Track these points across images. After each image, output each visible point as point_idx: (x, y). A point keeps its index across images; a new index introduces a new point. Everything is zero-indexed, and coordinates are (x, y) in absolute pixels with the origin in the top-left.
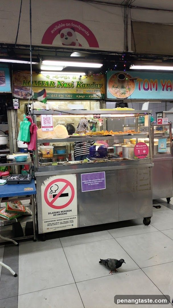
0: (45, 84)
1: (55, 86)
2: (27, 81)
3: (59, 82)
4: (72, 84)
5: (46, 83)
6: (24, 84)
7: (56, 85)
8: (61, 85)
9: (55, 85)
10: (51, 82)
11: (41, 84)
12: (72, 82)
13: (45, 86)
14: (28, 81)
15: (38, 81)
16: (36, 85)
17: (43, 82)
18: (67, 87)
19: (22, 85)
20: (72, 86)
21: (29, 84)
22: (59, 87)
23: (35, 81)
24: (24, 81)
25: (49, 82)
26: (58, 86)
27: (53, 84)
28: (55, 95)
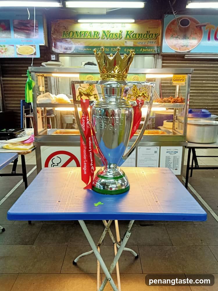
0: (87, 35)
1: (99, 38)
2: (67, 32)
3: (104, 32)
4: (120, 34)
5: (88, 33)
6: (64, 35)
7: (101, 35)
8: (106, 36)
9: (99, 35)
10: (95, 32)
11: (83, 35)
12: (121, 31)
13: (87, 37)
14: (69, 32)
15: (79, 32)
16: (78, 36)
17: (85, 32)
18: (114, 38)
19: (61, 37)
20: (119, 37)
21: (69, 35)
22: (104, 39)
23: (77, 32)
24: (64, 32)
25: (92, 32)
26: (102, 37)
27: (97, 35)
28: (98, 49)
